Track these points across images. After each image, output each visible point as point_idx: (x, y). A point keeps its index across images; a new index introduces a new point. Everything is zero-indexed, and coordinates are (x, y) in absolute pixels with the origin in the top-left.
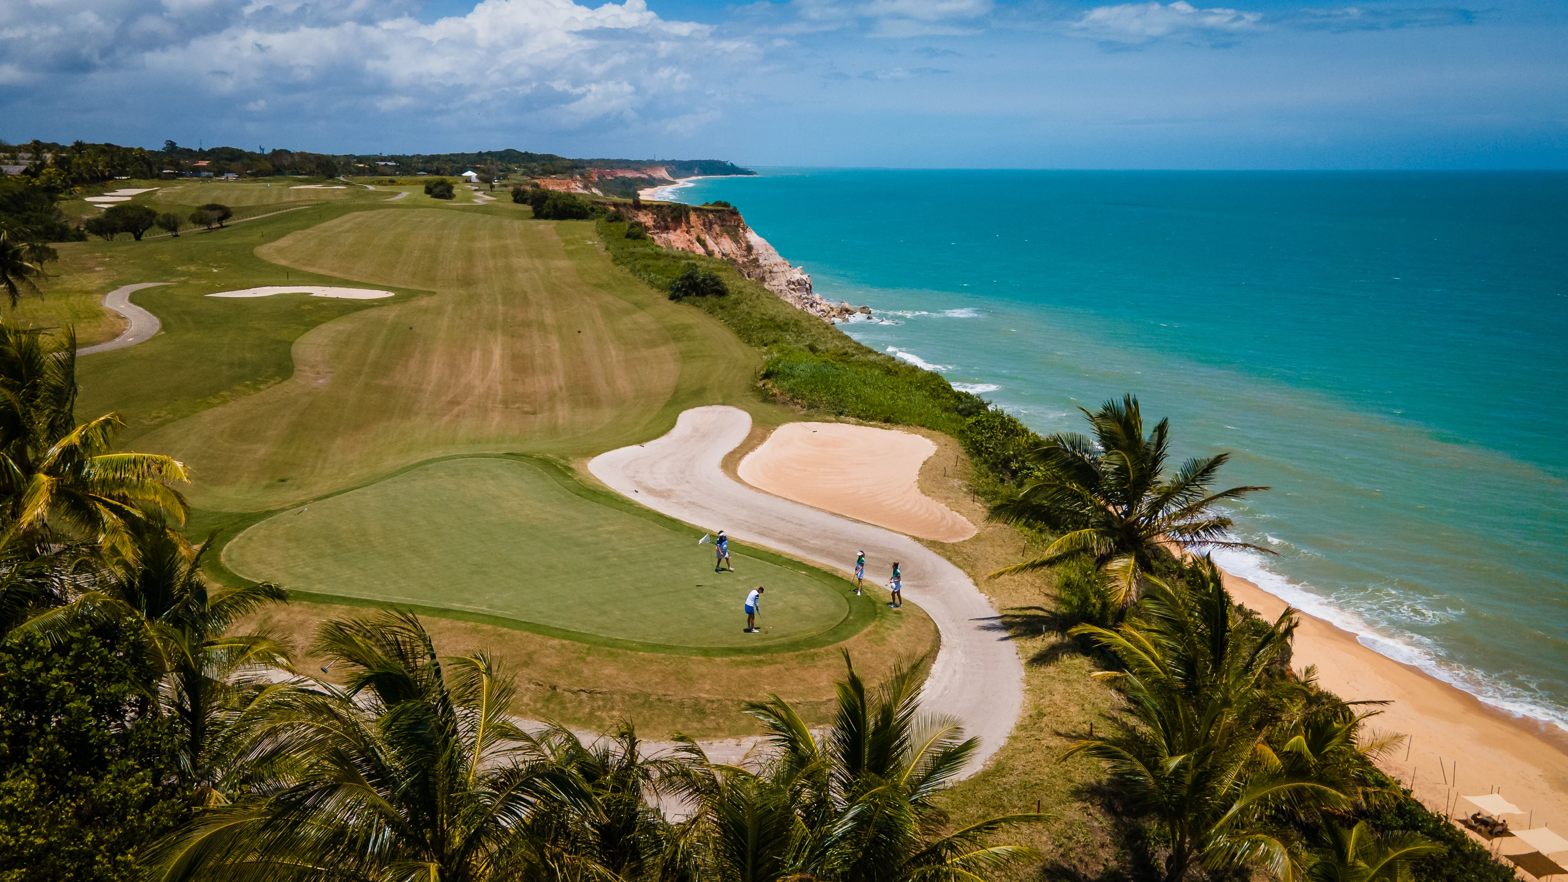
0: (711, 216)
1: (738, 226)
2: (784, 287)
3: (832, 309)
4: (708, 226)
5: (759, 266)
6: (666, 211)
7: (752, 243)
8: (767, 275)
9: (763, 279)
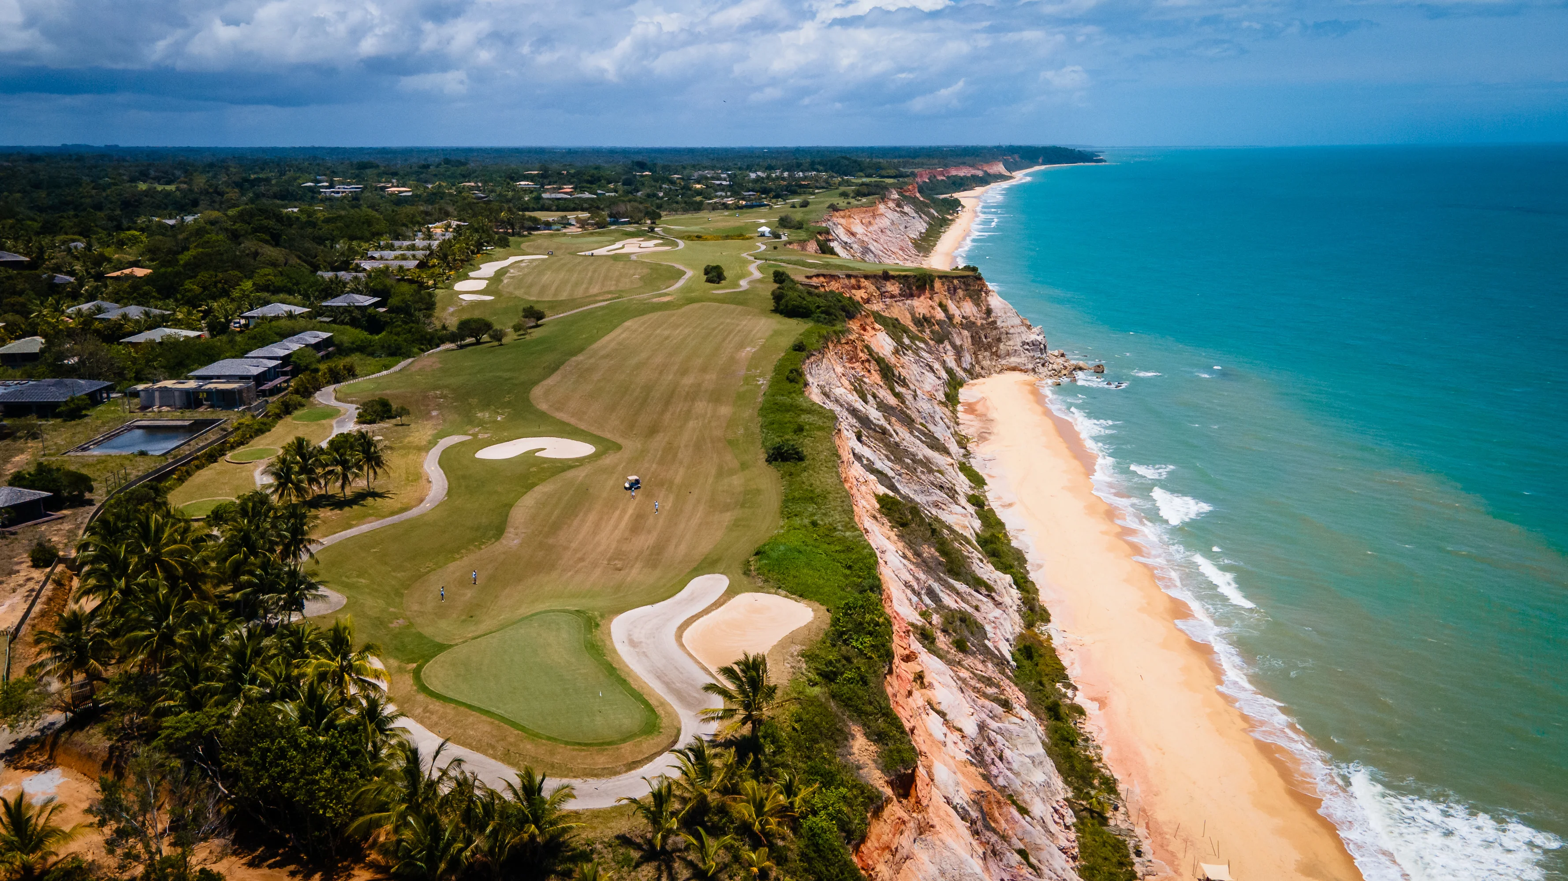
0: (956, 282)
1: (981, 290)
2: (1018, 347)
3: (1065, 368)
4: (952, 291)
5: (996, 328)
6: (912, 280)
7: (992, 307)
8: (1003, 337)
9: (999, 340)
